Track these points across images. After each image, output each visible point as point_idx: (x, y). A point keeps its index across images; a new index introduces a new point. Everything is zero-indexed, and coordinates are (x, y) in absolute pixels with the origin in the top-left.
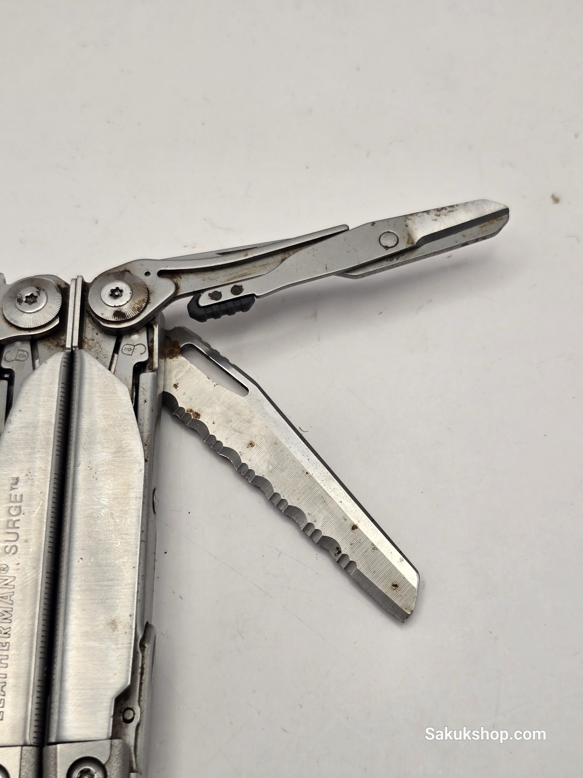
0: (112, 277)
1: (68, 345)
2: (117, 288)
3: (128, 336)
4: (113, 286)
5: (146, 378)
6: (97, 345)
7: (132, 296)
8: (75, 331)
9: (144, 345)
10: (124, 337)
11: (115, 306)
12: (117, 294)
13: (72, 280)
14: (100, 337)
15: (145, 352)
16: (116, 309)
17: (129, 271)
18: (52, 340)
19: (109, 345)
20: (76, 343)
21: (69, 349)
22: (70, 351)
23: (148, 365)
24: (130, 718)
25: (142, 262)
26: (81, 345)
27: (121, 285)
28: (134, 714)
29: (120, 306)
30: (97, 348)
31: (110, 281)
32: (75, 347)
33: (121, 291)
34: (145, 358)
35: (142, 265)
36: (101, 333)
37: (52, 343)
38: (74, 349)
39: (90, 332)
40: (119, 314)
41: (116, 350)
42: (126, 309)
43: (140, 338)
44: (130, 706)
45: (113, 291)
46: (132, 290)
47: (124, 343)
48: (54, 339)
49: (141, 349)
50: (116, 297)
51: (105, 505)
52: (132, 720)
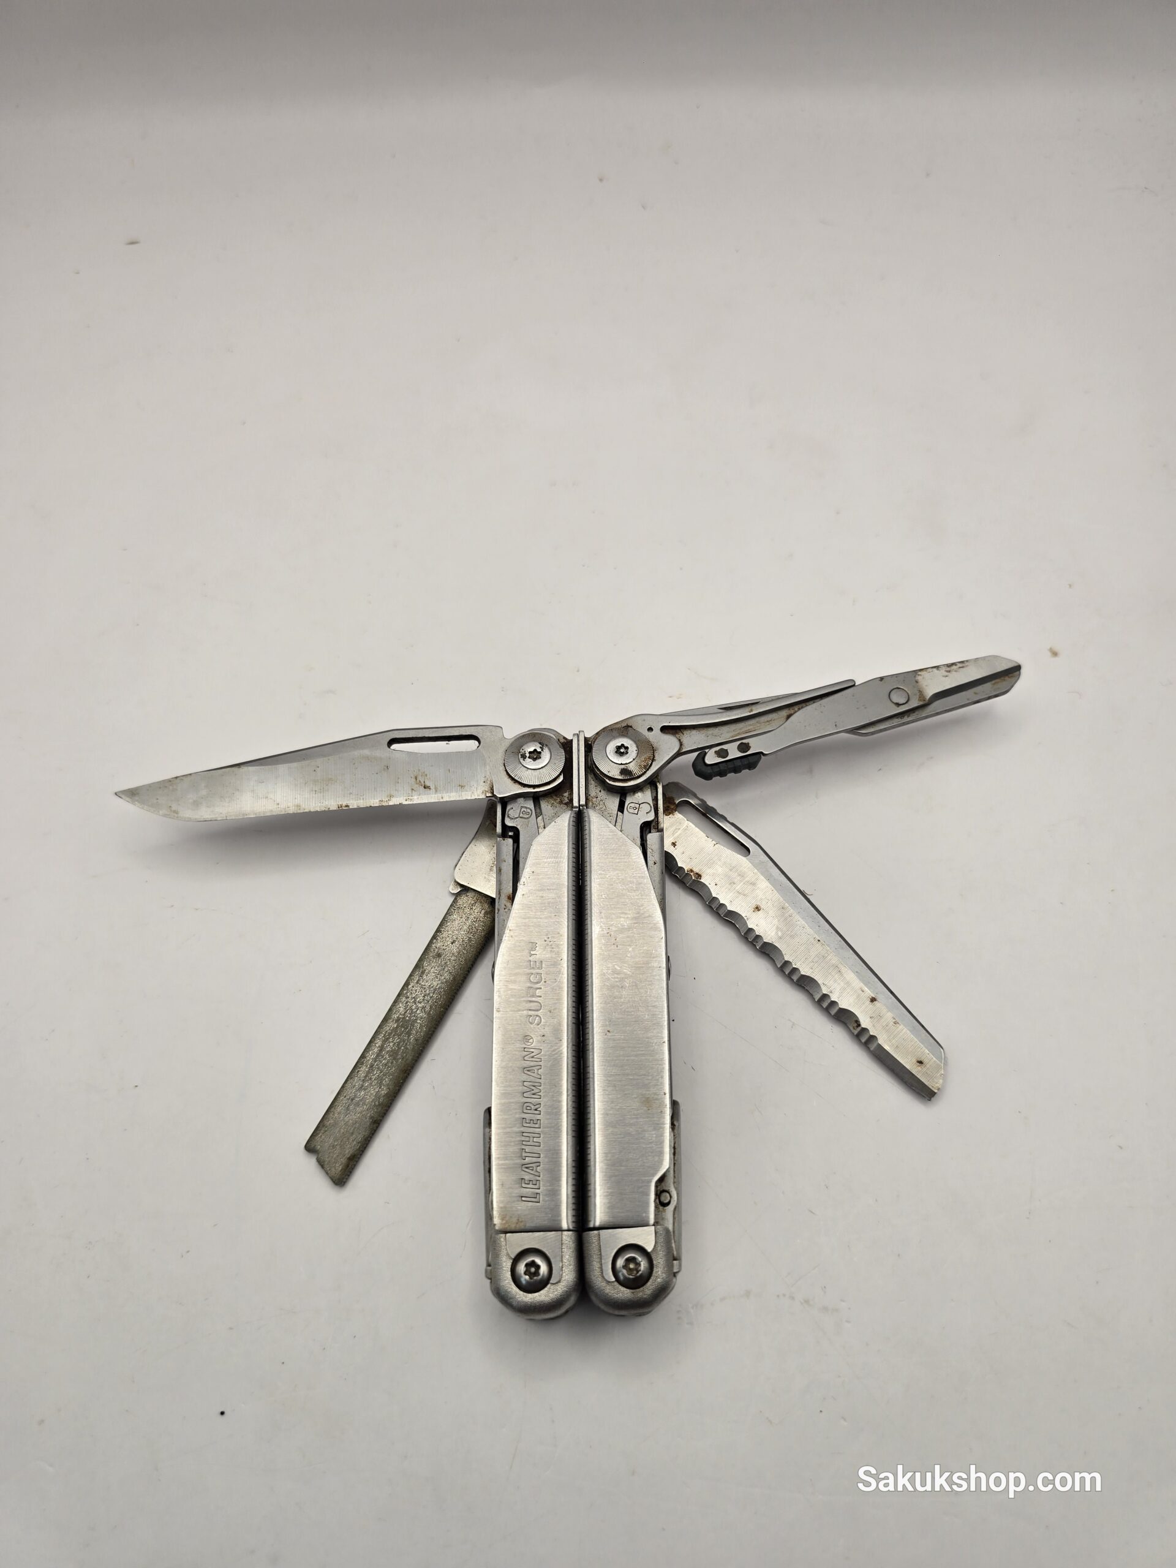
0: (615, 733)
1: (576, 804)
2: (623, 745)
3: (632, 794)
4: (619, 742)
5: (652, 838)
6: (601, 803)
7: (638, 753)
8: (581, 789)
9: (649, 804)
10: (628, 795)
11: (622, 764)
12: (622, 750)
13: (574, 735)
14: (603, 795)
15: (650, 811)
16: (623, 767)
17: (631, 727)
18: (555, 797)
19: (613, 803)
20: (583, 802)
21: (576, 807)
22: (577, 809)
23: (653, 824)
24: (667, 1201)
25: (643, 717)
26: (587, 804)
27: (626, 742)
28: (671, 1197)
29: (626, 764)
30: (601, 806)
31: (614, 738)
32: (583, 806)
33: (627, 748)
34: (651, 817)
35: (644, 720)
36: (604, 790)
37: (555, 800)
38: (581, 807)
39: (595, 790)
40: (625, 772)
41: (621, 808)
42: (633, 767)
43: (645, 796)
44: (666, 1189)
45: (619, 748)
46: (637, 747)
47: (629, 800)
48: (556, 796)
49: (645, 808)
50: (622, 754)
51: (629, 975)
52: (668, 1203)
